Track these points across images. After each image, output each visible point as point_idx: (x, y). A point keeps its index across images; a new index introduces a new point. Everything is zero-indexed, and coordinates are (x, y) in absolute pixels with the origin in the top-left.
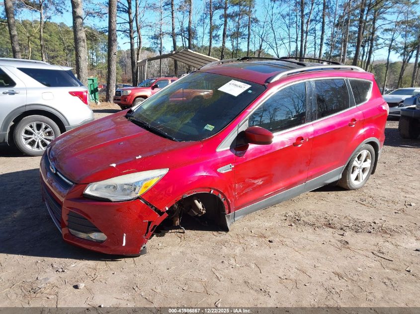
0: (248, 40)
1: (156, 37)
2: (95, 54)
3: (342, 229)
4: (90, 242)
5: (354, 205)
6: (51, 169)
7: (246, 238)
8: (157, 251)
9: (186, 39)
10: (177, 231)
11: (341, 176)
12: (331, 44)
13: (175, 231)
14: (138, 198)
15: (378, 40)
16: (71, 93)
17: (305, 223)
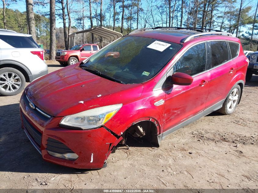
0: (137, 22)
1: (80, 19)
2: (39, 30)
3: (233, 142)
4: (64, 160)
5: (233, 125)
6: (31, 106)
7: (173, 152)
8: (113, 164)
9: (99, 21)
10: (123, 148)
11: (221, 106)
12: (187, 25)
13: (121, 148)
14: (102, 126)
15: (214, 23)
16: (32, 52)
17: (208, 139)
